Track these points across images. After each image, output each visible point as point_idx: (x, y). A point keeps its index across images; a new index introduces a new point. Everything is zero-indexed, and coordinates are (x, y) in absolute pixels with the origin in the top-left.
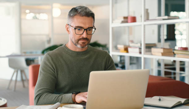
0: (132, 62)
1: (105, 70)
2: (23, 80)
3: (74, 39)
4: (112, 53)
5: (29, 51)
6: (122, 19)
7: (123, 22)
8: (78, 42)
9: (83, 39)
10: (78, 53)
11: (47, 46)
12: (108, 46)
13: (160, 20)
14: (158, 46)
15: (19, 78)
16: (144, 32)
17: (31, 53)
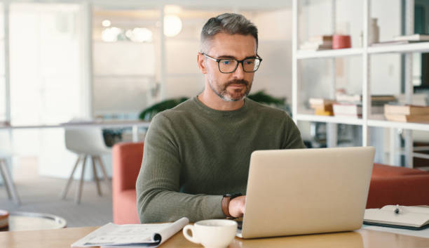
0: (343, 138)
1: (281, 148)
2: (96, 179)
3: (217, 83)
4: (298, 117)
5: (109, 113)
6: (321, 42)
7: (321, 48)
8: (225, 89)
9: (237, 82)
10: (224, 114)
11: (151, 102)
12: (288, 102)
13: (403, 42)
14: (401, 101)
15: (88, 175)
16: (369, 70)
17: (114, 117)
